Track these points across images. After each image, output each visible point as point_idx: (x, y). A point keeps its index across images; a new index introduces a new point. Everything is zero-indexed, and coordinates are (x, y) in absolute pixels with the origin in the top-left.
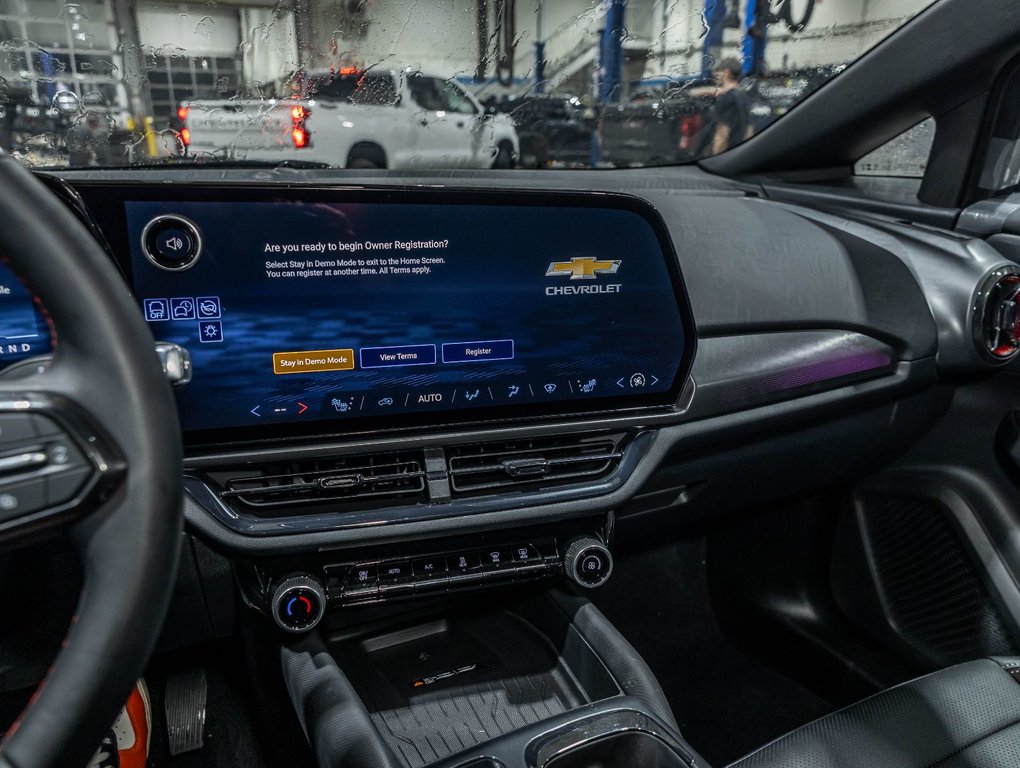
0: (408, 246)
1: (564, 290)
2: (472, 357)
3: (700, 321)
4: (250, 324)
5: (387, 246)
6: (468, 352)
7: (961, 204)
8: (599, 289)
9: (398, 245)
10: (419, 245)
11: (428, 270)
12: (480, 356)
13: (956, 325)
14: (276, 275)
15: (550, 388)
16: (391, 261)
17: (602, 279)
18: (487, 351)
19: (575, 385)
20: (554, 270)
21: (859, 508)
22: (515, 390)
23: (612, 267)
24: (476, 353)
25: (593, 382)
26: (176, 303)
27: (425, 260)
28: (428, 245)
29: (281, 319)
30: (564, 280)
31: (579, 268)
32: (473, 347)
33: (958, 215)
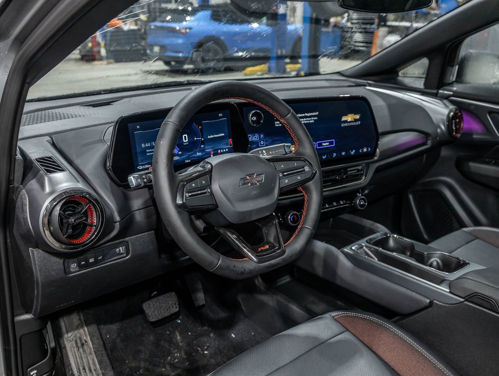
0: (308, 115)
1: (346, 125)
2: (324, 146)
3: (380, 131)
4: (271, 140)
5: (303, 115)
6: (323, 144)
7: (439, 88)
8: (355, 124)
9: (306, 114)
10: (311, 114)
11: (313, 121)
12: (326, 145)
13: (443, 127)
14: (278, 125)
15: (343, 153)
16: (305, 119)
17: (356, 120)
18: (328, 144)
19: (350, 153)
20: (344, 118)
21: (411, 197)
22: (335, 155)
23: (358, 117)
24: (325, 144)
25: (354, 151)
26: (254, 135)
27: (313, 118)
28: (313, 114)
29: (279, 138)
30: (346, 122)
31: (349, 118)
32: (324, 143)
33: (438, 92)
